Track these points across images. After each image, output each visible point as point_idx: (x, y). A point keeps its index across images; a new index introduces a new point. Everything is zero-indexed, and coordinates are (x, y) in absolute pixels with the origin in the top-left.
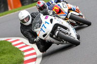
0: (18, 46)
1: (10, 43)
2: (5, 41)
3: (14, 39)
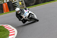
0: (7, 28)
1: (4, 27)
2: (2, 26)
3: (5, 25)
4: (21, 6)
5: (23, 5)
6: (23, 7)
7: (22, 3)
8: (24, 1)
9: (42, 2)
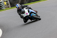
4: (6, 6)
5: (8, 5)
6: (8, 7)
7: (7, 3)
8: (9, 2)
9: (27, 2)
